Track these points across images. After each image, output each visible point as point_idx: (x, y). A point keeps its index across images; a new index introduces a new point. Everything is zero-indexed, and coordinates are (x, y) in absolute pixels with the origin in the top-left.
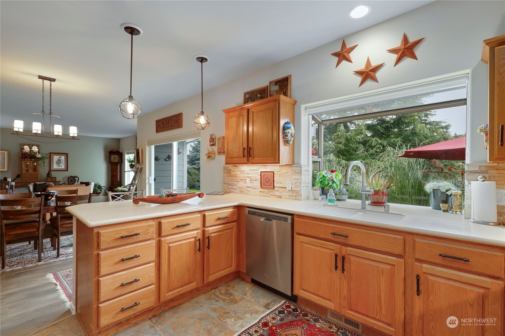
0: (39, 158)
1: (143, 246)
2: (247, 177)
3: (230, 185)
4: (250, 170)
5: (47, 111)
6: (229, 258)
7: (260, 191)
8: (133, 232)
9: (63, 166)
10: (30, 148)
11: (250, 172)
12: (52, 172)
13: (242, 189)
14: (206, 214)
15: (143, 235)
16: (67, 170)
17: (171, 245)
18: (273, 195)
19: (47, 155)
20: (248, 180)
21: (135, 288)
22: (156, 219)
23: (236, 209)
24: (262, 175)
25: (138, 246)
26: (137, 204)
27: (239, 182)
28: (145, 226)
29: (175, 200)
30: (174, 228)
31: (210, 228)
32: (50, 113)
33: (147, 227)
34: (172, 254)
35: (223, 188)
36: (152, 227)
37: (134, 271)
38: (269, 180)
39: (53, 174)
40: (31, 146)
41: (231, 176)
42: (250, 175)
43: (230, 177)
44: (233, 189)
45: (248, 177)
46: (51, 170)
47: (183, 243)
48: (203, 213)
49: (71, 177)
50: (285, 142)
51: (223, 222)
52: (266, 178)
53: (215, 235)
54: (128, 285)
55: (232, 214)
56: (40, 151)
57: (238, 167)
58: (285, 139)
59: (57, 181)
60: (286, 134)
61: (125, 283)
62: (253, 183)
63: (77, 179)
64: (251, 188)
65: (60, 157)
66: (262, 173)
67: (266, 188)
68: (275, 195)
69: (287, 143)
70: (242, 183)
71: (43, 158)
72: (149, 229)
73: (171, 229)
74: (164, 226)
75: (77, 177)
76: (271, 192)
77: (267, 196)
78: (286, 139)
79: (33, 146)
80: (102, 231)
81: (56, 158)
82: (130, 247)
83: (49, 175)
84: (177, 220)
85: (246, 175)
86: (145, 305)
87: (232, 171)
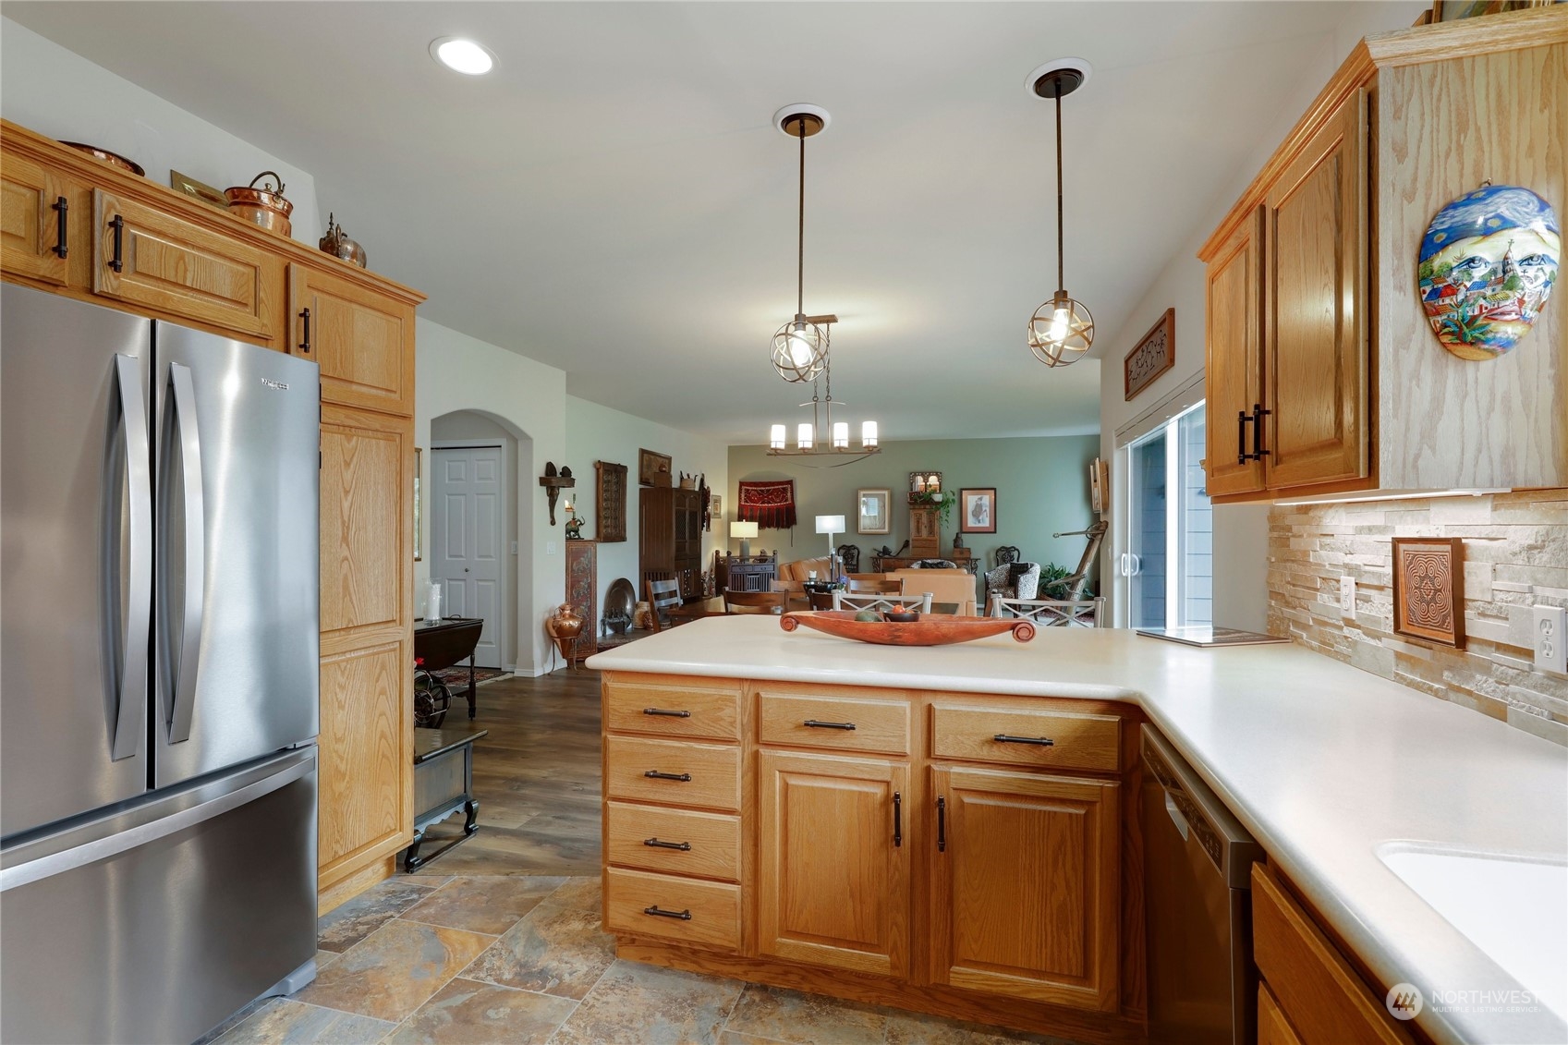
0: (938, 503)
1: (707, 756)
2: (1346, 566)
3: (1287, 604)
4: (1360, 530)
5: (822, 395)
6: (1067, 934)
7: (1399, 656)
8: (679, 705)
9: (986, 522)
10: (926, 480)
11: (1358, 538)
12: (964, 537)
13: (1328, 629)
14: (936, 707)
15: (707, 721)
16: (995, 532)
17: (793, 781)
18: (1459, 690)
19: (954, 495)
20: (1348, 582)
21: (685, 869)
22: (748, 683)
23: (1116, 719)
24: (1401, 556)
25: (692, 749)
26: (789, 630)
27: (1317, 590)
28: (709, 695)
29: (896, 634)
30: (798, 727)
31: (956, 769)
32: (828, 398)
33: (717, 701)
34: (795, 812)
35: (1269, 616)
36: (731, 704)
37: (683, 817)
38: (1437, 591)
39: (968, 541)
40: (926, 476)
41: (1293, 561)
42: (1356, 560)
43: (1289, 564)
44: (1297, 624)
45: (1351, 570)
46: (964, 530)
47: (835, 790)
48: (928, 699)
49: (1003, 548)
50: (1445, 339)
51: (1025, 756)
52: (1422, 579)
53: (982, 805)
54: (669, 852)
55: (1087, 736)
56: (943, 487)
57: (1311, 514)
58: (1438, 313)
59: (972, 557)
60: (1440, 278)
61: (660, 840)
62: (1367, 600)
63: (1016, 554)
64: (1358, 627)
65: (981, 499)
66: (1402, 547)
67: (1423, 642)
68: (1470, 693)
69: (1461, 338)
70: (1325, 596)
71: (947, 502)
72: (720, 709)
73: (791, 726)
74: (767, 711)
75: (1016, 549)
76: (1450, 668)
77: (1430, 688)
78: (1440, 319)
79: (930, 475)
80: (612, 684)
81: (971, 500)
82: (673, 747)
83: (957, 541)
84: (812, 701)
85: (1343, 558)
86: (712, 933)
87: (1293, 536)
